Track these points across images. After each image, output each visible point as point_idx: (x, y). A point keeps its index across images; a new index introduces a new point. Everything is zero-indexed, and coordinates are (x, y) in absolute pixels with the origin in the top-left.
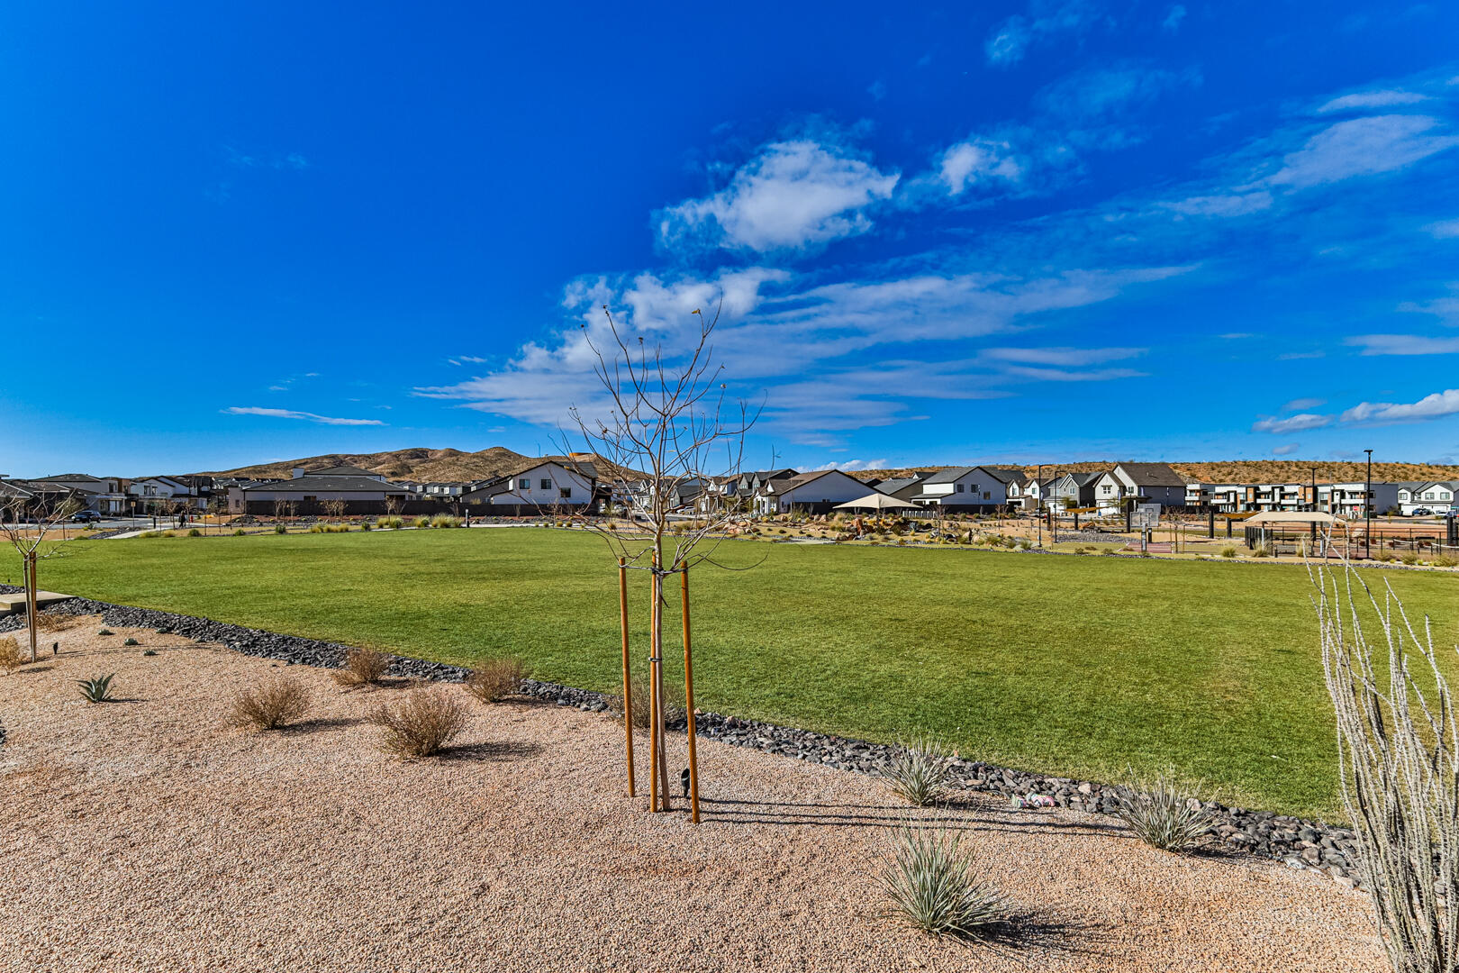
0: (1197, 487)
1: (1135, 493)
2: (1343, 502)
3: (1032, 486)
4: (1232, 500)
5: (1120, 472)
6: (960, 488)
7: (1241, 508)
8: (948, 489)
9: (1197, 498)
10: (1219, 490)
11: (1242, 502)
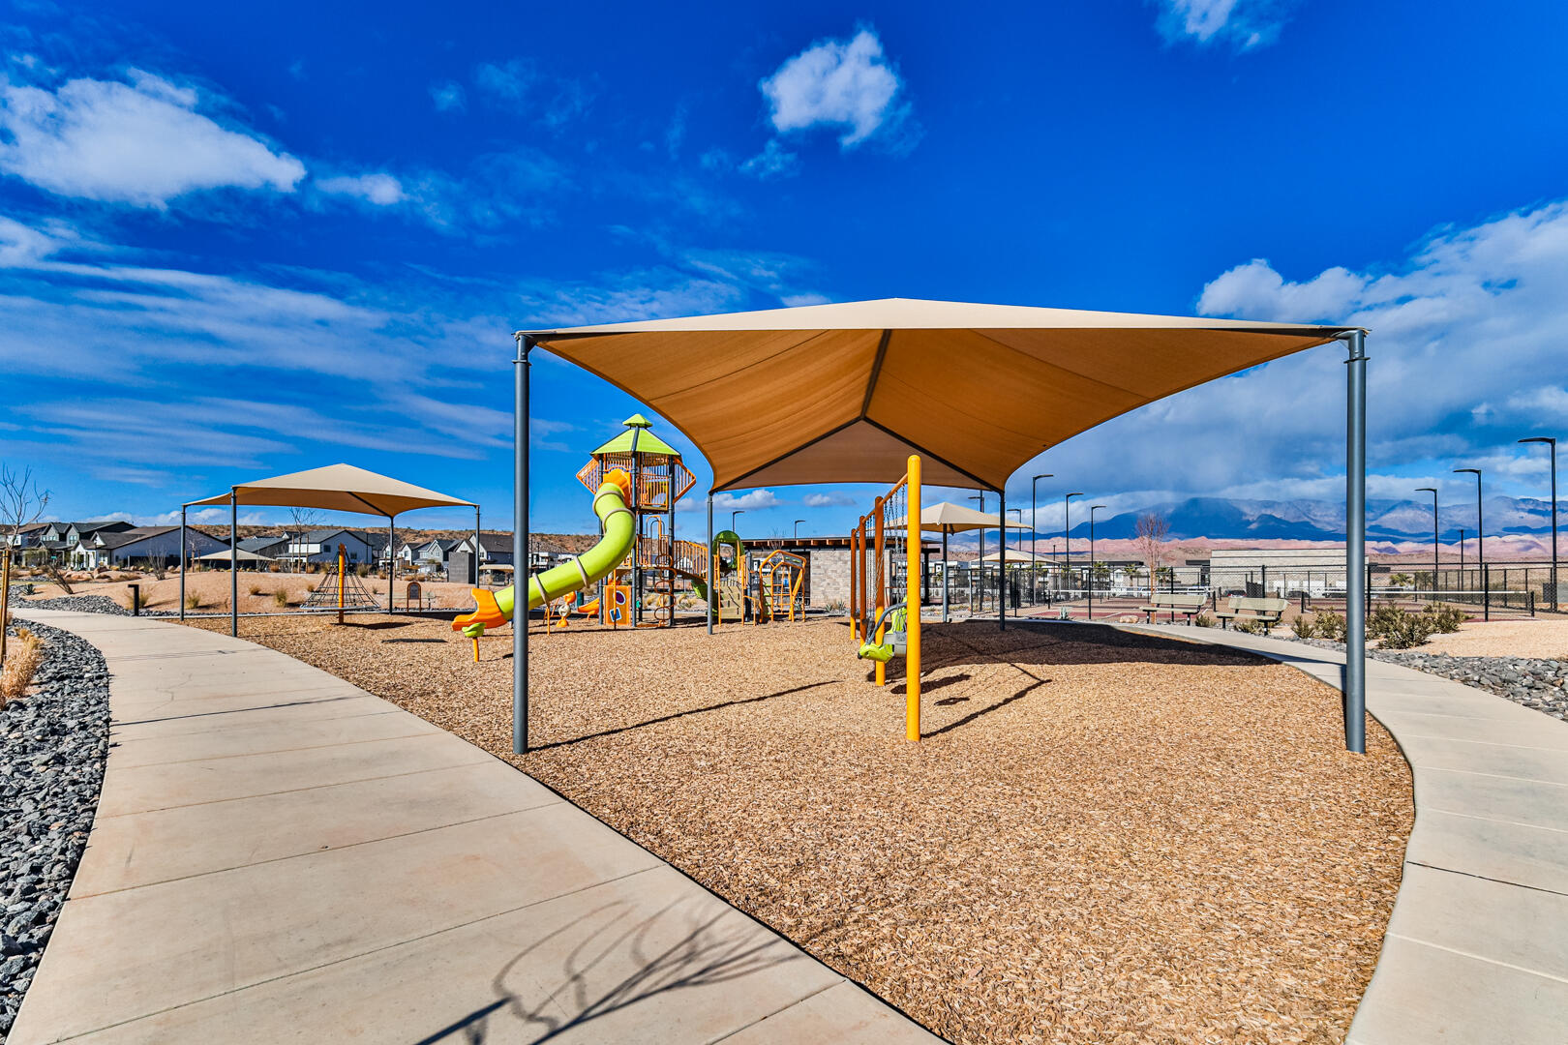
3: (405, 550)
5: (475, 541)
6: (326, 549)
8: (316, 549)
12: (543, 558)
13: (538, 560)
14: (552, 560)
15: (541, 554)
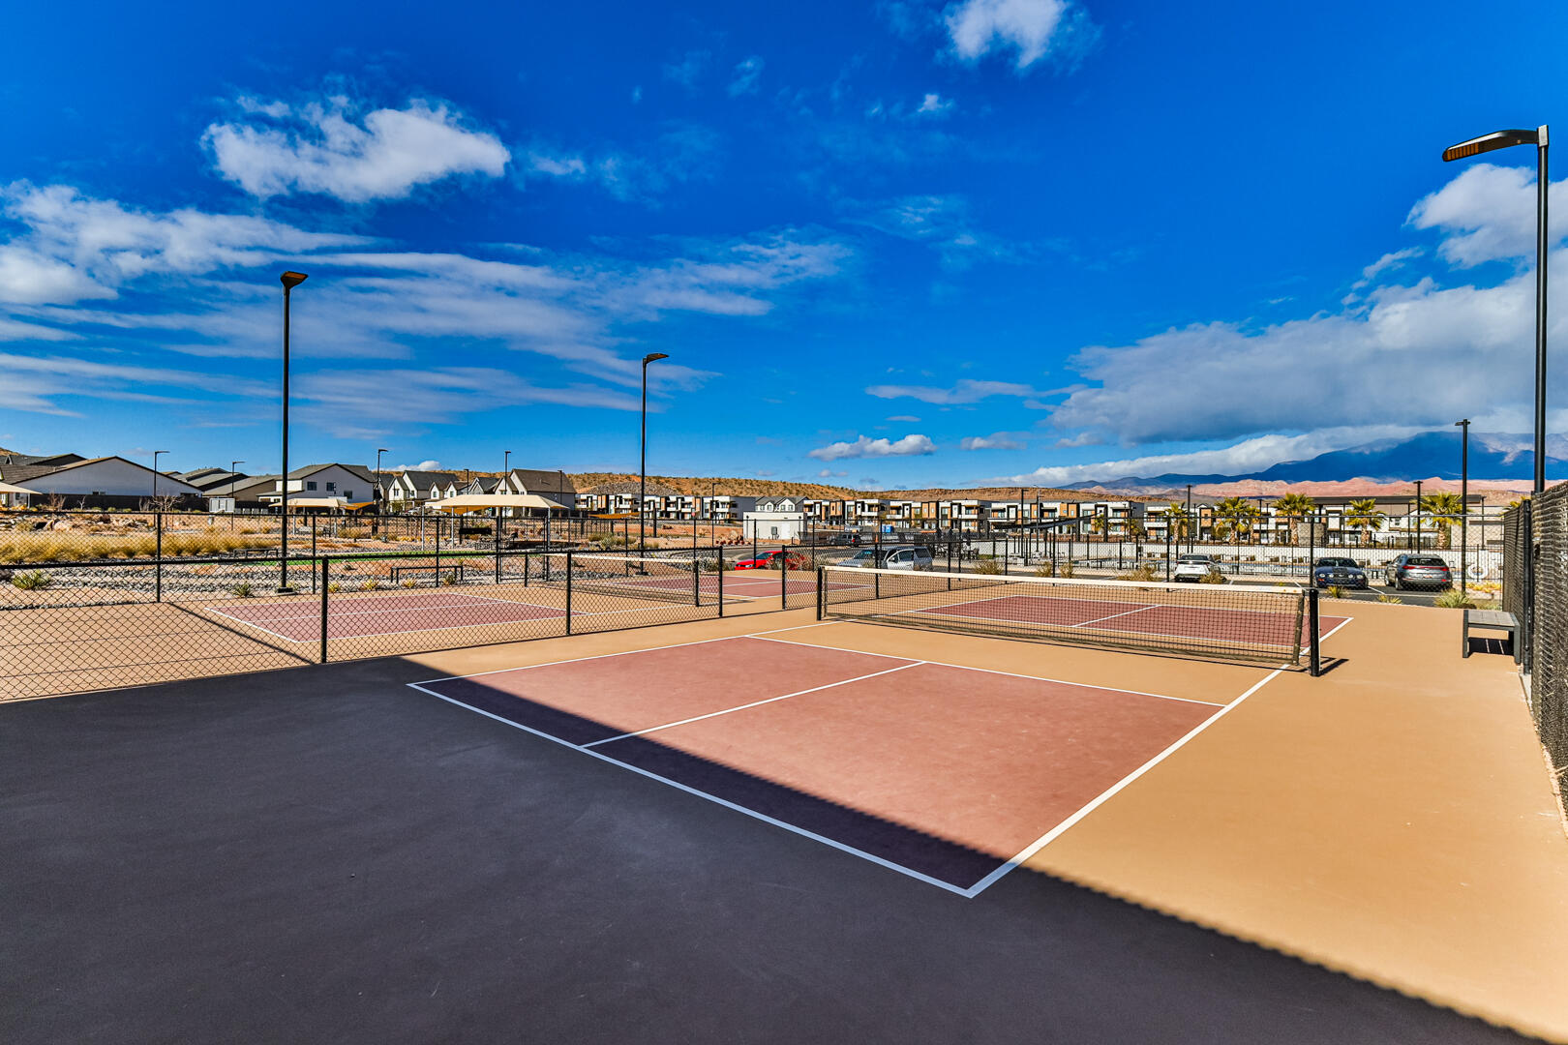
0: (629, 496)
3: (449, 490)
5: (516, 479)
6: (310, 486)
8: (296, 485)
9: (628, 507)
12: (626, 500)
13: (621, 503)
14: (635, 503)
15: (625, 496)
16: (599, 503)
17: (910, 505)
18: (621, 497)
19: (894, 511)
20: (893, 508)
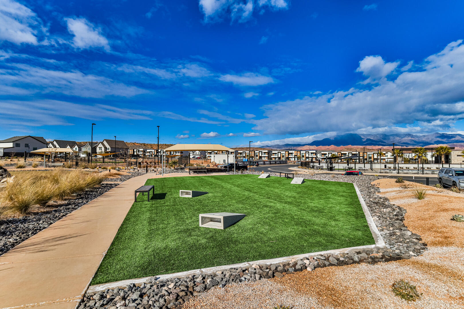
0: (142, 150)
1: (110, 150)
2: (176, 154)
3: (75, 147)
4: (151, 154)
5: (105, 143)
6: (18, 145)
7: (153, 156)
8: (9, 145)
9: (142, 153)
10: (148, 151)
11: (153, 154)
12: (141, 151)
13: (139, 152)
14: (145, 152)
15: (140, 150)
16: (130, 152)
17: (245, 152)
18: (139, 150)
19: (240, 154)
20: (239, 153)
